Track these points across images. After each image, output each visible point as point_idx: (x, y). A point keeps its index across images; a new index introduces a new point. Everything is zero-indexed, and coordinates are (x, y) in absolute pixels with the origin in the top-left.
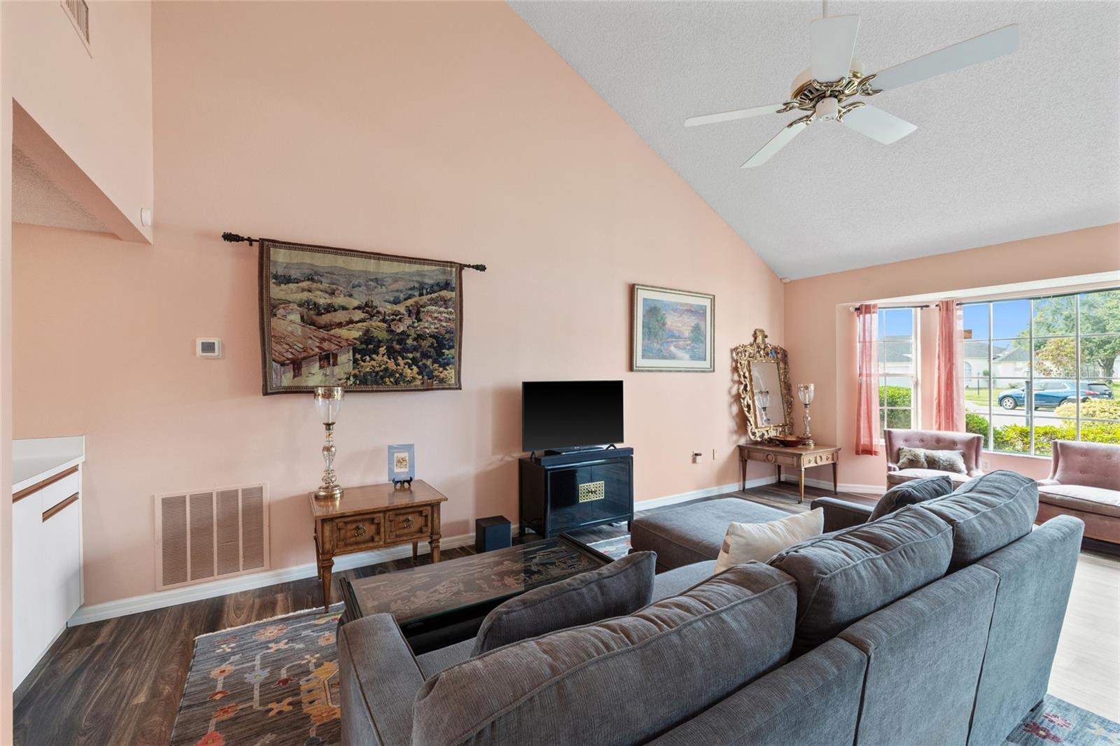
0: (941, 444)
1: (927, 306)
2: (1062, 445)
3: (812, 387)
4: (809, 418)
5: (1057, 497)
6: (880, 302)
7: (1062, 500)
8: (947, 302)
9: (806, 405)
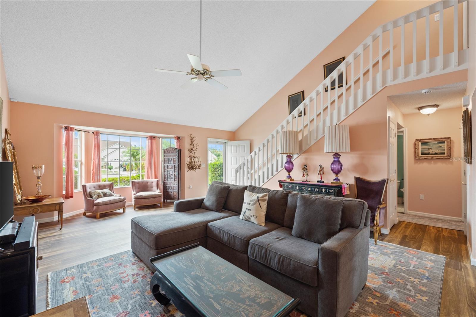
0: (101, 188)
1: (89, 132)
2: (134, 181)
3: (43, 166)
4: (41, 185)
5: (144, 196)
6: (76, 127)
7: (145, 196)
8: (98, 132)
9: (38, 177)
